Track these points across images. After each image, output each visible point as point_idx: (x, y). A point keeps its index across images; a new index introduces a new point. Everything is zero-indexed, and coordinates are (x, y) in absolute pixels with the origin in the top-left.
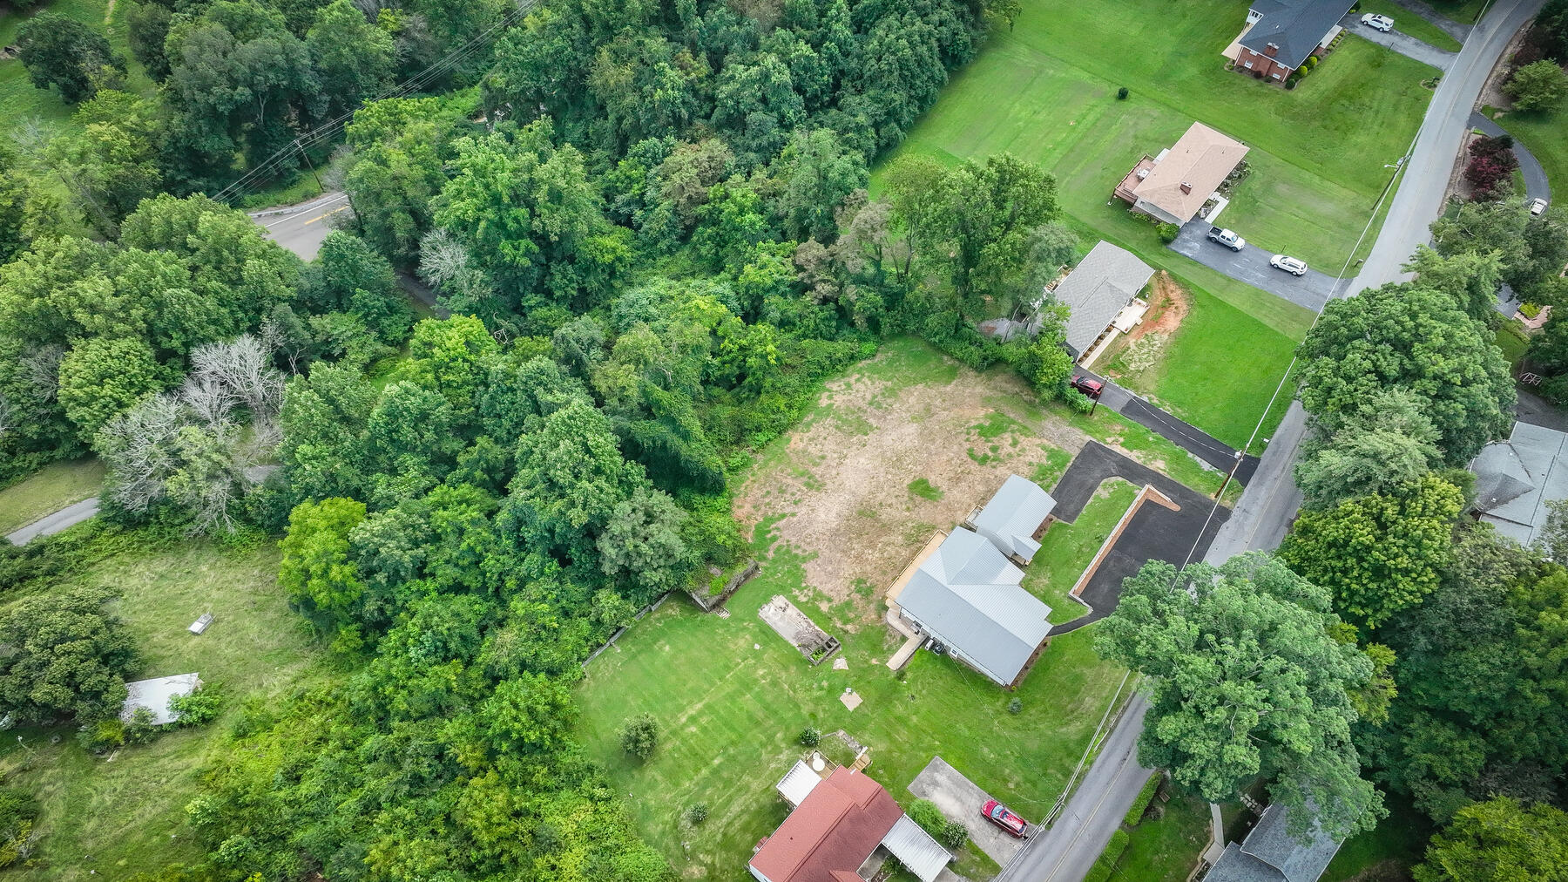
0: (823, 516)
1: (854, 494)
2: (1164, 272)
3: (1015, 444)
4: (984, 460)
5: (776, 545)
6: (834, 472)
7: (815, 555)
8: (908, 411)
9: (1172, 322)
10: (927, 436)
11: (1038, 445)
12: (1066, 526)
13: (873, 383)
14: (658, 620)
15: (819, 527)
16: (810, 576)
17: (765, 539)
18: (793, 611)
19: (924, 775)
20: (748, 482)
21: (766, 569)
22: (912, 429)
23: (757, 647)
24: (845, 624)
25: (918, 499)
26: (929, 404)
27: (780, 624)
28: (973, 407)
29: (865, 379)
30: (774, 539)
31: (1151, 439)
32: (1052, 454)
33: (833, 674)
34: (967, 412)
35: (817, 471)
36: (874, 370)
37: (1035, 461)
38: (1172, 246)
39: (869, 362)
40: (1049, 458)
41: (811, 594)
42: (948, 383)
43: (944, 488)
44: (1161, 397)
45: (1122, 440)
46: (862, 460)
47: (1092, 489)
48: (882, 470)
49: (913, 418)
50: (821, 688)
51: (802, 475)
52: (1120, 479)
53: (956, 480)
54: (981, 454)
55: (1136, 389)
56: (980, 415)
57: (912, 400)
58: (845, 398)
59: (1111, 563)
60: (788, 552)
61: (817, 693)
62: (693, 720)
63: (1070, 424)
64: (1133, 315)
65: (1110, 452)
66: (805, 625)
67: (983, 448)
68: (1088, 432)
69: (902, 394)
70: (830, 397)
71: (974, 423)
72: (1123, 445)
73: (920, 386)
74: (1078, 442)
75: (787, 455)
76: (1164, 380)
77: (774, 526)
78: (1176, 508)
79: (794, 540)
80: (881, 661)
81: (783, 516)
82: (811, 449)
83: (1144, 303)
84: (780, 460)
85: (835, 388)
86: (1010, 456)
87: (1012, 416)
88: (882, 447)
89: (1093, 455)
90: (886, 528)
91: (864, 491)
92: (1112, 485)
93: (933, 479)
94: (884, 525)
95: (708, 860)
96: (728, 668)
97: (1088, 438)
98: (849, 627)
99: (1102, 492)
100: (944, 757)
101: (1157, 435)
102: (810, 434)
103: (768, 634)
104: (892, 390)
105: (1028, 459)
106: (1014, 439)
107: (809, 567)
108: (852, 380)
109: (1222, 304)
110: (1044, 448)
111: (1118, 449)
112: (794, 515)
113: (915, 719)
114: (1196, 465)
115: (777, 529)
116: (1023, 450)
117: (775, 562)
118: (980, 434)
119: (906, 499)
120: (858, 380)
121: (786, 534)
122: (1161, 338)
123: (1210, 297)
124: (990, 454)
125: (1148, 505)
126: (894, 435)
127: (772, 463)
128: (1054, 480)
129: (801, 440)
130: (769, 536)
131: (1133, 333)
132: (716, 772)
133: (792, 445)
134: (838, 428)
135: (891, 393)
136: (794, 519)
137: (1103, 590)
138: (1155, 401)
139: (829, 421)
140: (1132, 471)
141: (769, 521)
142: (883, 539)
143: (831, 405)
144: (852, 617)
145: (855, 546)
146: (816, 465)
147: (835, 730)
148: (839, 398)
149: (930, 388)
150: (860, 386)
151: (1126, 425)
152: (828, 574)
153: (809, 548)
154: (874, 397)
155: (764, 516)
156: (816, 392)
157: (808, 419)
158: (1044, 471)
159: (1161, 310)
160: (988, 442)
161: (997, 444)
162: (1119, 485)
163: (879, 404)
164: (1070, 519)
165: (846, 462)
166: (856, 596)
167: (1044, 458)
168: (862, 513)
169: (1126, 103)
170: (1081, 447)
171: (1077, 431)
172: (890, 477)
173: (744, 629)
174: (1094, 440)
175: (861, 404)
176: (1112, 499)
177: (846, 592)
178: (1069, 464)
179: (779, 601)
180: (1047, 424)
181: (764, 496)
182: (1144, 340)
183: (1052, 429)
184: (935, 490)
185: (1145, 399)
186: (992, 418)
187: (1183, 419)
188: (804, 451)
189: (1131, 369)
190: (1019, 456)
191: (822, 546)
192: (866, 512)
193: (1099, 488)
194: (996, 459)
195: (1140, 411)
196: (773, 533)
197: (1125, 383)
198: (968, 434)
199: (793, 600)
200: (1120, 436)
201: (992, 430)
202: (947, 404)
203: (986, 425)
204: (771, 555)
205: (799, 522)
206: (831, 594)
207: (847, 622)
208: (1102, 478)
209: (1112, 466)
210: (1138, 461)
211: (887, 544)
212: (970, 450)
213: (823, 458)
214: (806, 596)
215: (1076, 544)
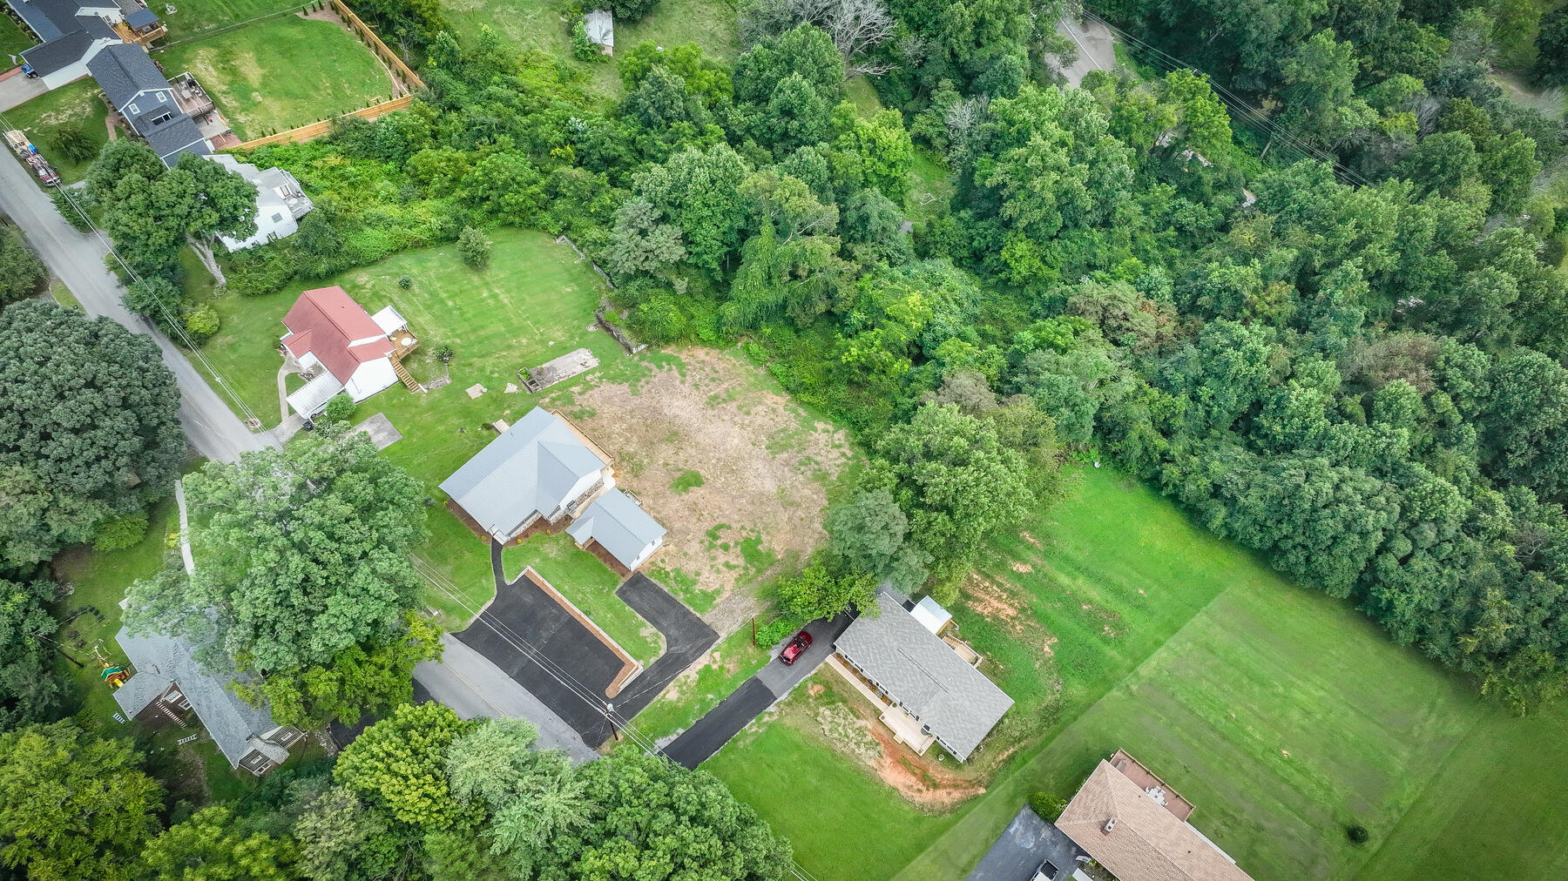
0: (676, 404)
1: (699, 430)
2: (982, 791)
3: (727, 565)
4: (713, 535)
5: (653, 366)
6: (726, 418)
7: (635, 393)
8: (792, 487)
9: (894, 777)
10: (760, 499)
11: (722, 586)
12: (614, 585)
13: (838, 466)
14: (599, 288)
15: (665, 400)
16: (613, 386)
17: (661, 361)
18: (580, 369)
19: (389, 425)
20: (734, 361)
21: (630, 360)
22: (770, 486)
23: (551, 343)
25: (678, 474)
26: (798, 506)
27: (569, 360)
28: (788, 542)
29: (843, 460)
30: (661, 367)
31: (710, 696)
32: (709, 597)
33: (503, 382)
34: (782, 536)
35: (732, 406)
36: (856, 469)
37: (702, 579)
38: (1026, 811)
40: (704, 593)
41: (592, 383)
43: (685, 497)
44: (771, 726)
45: (715, 667)
46: (736, 441)
47: (655, 623)
48: (723, 456)
49: (783, 490)
50: (492, 373)
51: (730, 396)
52: (662, 652)
53: (693, 509)
54: (720, 534)
55: (789, 704)
56: (775, 546)
57: (807, 492)
58: (822, 441)
59: (554, 611)
60: (644, 375)
61: (489, 370)
62: (495, 296)
63: (745, 623)
64: (908, 733)
65: (701, 651)
66: (562, 375)
67: (725, 537)
68: (729, 639)
69: (816, 485)
70: (826, 431)
71: (764, 537)
72: (707, 668)
73: (825, 503)
74: (719, 624)
75: (760, 391)
76: (797, 738)
77: (674, 368)
78: (610, 693)
79: (655, 380)
80: (506, 416)
81: (683, 375)
82: (760, 408)
83: (925, 748)
84: (754, 384)
85: (836, 436)
86: (714, 559)
87: (769, 572)
88: (751, 459)
89: (696, 636)
90: (649, 444)
91: (700, 438)
92: (655, 642)
93: (696, 493)
94: (652, 443)
95: (368, 286)
96: (536, 322)
97: (723, 635)
98: (547, 400)
99: (648, 630)
100: (400, 442)
101: (716, 704)
102: (781, 409)
103: (563, 350)
104: (825, 479)
105: (705, 574)
106: (735, 567)
107: (625, 388)
108: (845, 451)
109: (920, 848)
110: (718, 592)
111: (702, 661)
112: (682, 382)
113: (441, 428)
114: (665, 734)
115: (670, 370)
116: (718, 571)
117: (637, 366)
118: (747, 540)
119: (681, 466)
120: (844, 454)
121: (662, 375)
122: (869, 759)
123: (935, 835)
124: (719, 542)
125: (617, 665)
126: (763, 471)
127: (752, 379)
128: (674, 591)
129: (776, 403)
130: (665, 364)
131: (881, 730)
132: (442, 302)
133: (770, 396)
134: (783, 430)
135: (821, 477)
136: (678, 383)
137: (528, 599)
138: (766, 719)
139: (794, 425)
140: (670, 666)
141: (681, 366)
142: (635, 439)
143: (816, 431)
144: (558, 403)
145: (634, 421)
146: (740, 408)
147: (452, 377)
148: (823, 438)
149: (821, 510)
150: (835, 453)
151: (735, 678)
152: (611, 398)
153: (644, 390)
154: (817, 463)
155: (689, 364)
156: (835, 421)
157: (801, 411)
158: (686, 583)
159: (917, 771)
160: (737, 544)
161: (731, 551)
162: (655, 652)
163: (806, 465)
164: (621, 593)
165: (737, 429)
166: (577, 409)
167: (704, 588)
168: (676, 434)
169: (1341, 837)
170: (713, 627)
171: (735, 628)
172: (714, 461)
173: (572, 337)
174: (719, 641)
175: (810, 452)
176: (638, 637)
177: (585, 404)
178: (691, 610)
179: (593, 363)
180: (751, 601)
181: (713, 368)
182: (869, 738)
183: (742, 605)
184: (686, 490)
185: (772, 708)
186: (769, 555)
187: (735, 741)
188: (760, 403)
189: (822, 709)
190: (712, 567)
191: (646, 401)
192: (675, 435)
193: (654, 630)
194: (712, 546)
195: (755, 697)
196: (667, 367)
197: (799, 696)
198: (752, 531)
199: (593, 371)
200: (721, 668)
201: (751, 551)
202: (797, 521)
203: (760, 547)
204: (645, 364)
205: (674, 386)
206: (587, 396)
207: (554, 400)
208: (667, 636)
209: (681, 649)
210: (681, 675)
211: (628, 440)
212: (729, 528)
213: (748, 413)
214: (592, 380)
215: (588, 590)
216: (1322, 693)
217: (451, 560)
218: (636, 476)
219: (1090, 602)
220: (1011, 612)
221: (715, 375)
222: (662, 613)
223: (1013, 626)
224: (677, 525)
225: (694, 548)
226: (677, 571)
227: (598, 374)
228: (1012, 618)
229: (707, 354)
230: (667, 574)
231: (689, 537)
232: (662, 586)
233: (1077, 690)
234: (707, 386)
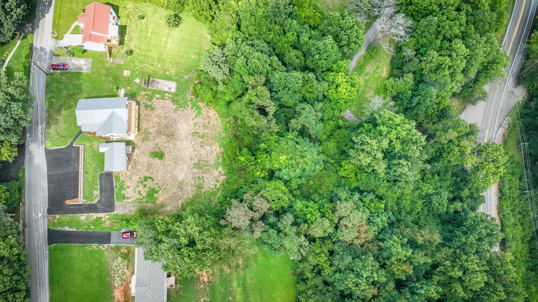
0: (183, 125)
1: (181, 140)
3: (139, 193)
4: (146, 179)
5: (190, 106)
6: (193, 143)
7: (175, 111)
8: (187, 183)
9: (117, 294)
10: (174, 178)
11: (131, 197)
13: (210, 188)
15: (182, 121)
16: (171, 103)
17: (195, 106)
18: (166, 89)
19: (90, 65)
20: (219, 124)
21: (187, 98)
22: (181, 177)
23: (168, 73)
25: (157, 150)
26: (182, 191)
27: (167, 83)
28: (166, 200)
29: (213, 187)
30: (192, 108)
31: (92, 227)
32: (124, 197)
33: (137, 76)
34: (166, 196)
35: (199, 140)
36: (214, 194)
37: (128, 190)
39: (218, 196)
40: (124, 195)
41: (165, 97)
42: (182, 204)
43: (151, 160)
44: (100, 250)
45: (103, 220)
46: (187, 153)
47: (101, 192)
48: (178, 155)
49: (184, 182)
50: (137, 70)
51: (203, 136)
52: (94, 203)
53: (149, 165)
54: (148, 180)
55: (112, 248)
56: (161, 198)
57: (189, 188)
58: (214, 175)
59: (76, 165)
60: (184, 107)
61: (137, 68)
62: (167, 42)
63: (125, 214)
64: (134, 286)
65: (104, 211)
66: (159, 87)
67: (149, 183)
68: (115, 215)
69: (195, 188)
70: (220, 173)
71: (160, 192)
72: (101, 218)
73: (191, 197)
74: (118, 208)
75: (215, 141)
76: (103, 260)
77: (196, 112)
78: (68, 202)
79: (186, 112)
80: (126, 89)
81: (196, 117)
82: (209, 148)
83: (132, 295)
84: (216, 138)
85: (221, 177)
86: (138, 187)
87: (149, 205)
88: (185, 163)
89: (109, 206)
90: (159, 133)
91: (179, 143)
92: (95, 198)
93: (157, 161)
94: (161, 133)
95: (129, 10)
96: (170, 62)
97: (115, 212)
98: (144, 93)
99: (97, 193)
100: (88, 74)
101: (91, 231)
102: (214, 154)
103: (168, 78)
104: (200, 188)
105: (130, 189)
106: (141, 194)
107: (174, 107)
108: (218, 184)
110: (128, 198)
111: (102, 215)
112: (193, 119)
113: (104, 78)
114: (70, 227)
115: (194, 112)
116: (135, 192)
117: (186, 102)
118: (154, 189)
119: (162, 148)
120: (216, 185)
121: (189, 112)
122: (117, 282)
124: (145, 183)
125: (76, 197)
126: (184, 170)
127: (217, 135)
128: (116, 187)
129: (216, 150)
130: (195, 108)
131: (129, 278)
132: (147, 32)
133: (217, 146)
134: (207, 161)
135: (200, 187)
136: (191, 118)
137: (73, 155)
138: (101, 247)
139: (212, 162)
140: (91, 208)
141: (199, 113)
142: (157, 128)
143: (217, 169)
144: (146, 97)
145: (164, 121)
146: (201, 142)
147: (125, 62)
148: (217, 174)
149: (187, 198)
150: (214, 183)
151: (105, 228)
152: (165, 107)
153: (179, 112)
154: (204, 181)
155: (202, 114)
156: (227, 171)
157: (220, 159)
158: (122, 188)
159: (127, 298)
160: (149, 188)
161: (145, 188)
162: (93, 200)
163: (199, 179)
164: (101, 175)
165: (192, 150)
166: (149, 104)
167: (125, 193)
168: (173, 135)
170: (115, 207)
171: (121, 213)
172: (174, 154)
173: (176, 76)
174: (112, 213)
175: (206, 176)
176: (92, 192)
177: (154, 103)
178: (115, 197)
179: (173, 90)
180: (134, 209)
181: (209, 121)
182: (124, 277)
183: (130, 208)
184: (154, 157)
185: (106, 245)
186: (155, 199)
187: (86, 246)
188: (210, 146)
189: (120, 258)
190: (135, 189)
191: (176, 116)
192: (171, 136)
193: (99, 194)
194: (142, 182)
195: (105, 238)
196: (194, 110)
197: (118, 249)
198: (159, 187)
199: (169, 93)
201: (152, 193)
202: (176, 195)
203: (155, 195)
204: (189, 103)
205: (189, 118)
206: (158, 101)
207: (146, 95)
208: (100, 199)
209: (100, 206)
210: (91, 214)
211: (154, 126)
212: (153, 180)
213: (202, 147)
214: (166, 96)
215: (93, 166)
217: (67, 124)
218: (143, 141)
219: (234, 298)
220: (206, 279)
221: (207, 125)
222: (105, 190)
223: (200, 285)
224: (139, 167)
225: (136, 178)
226: (123, 182)
227: (170, 96)
228: (204, 282)
229: (214, 114)
230: (120, 180)
231: (138, 174)
232: (114, 182)
234: (199, 127)
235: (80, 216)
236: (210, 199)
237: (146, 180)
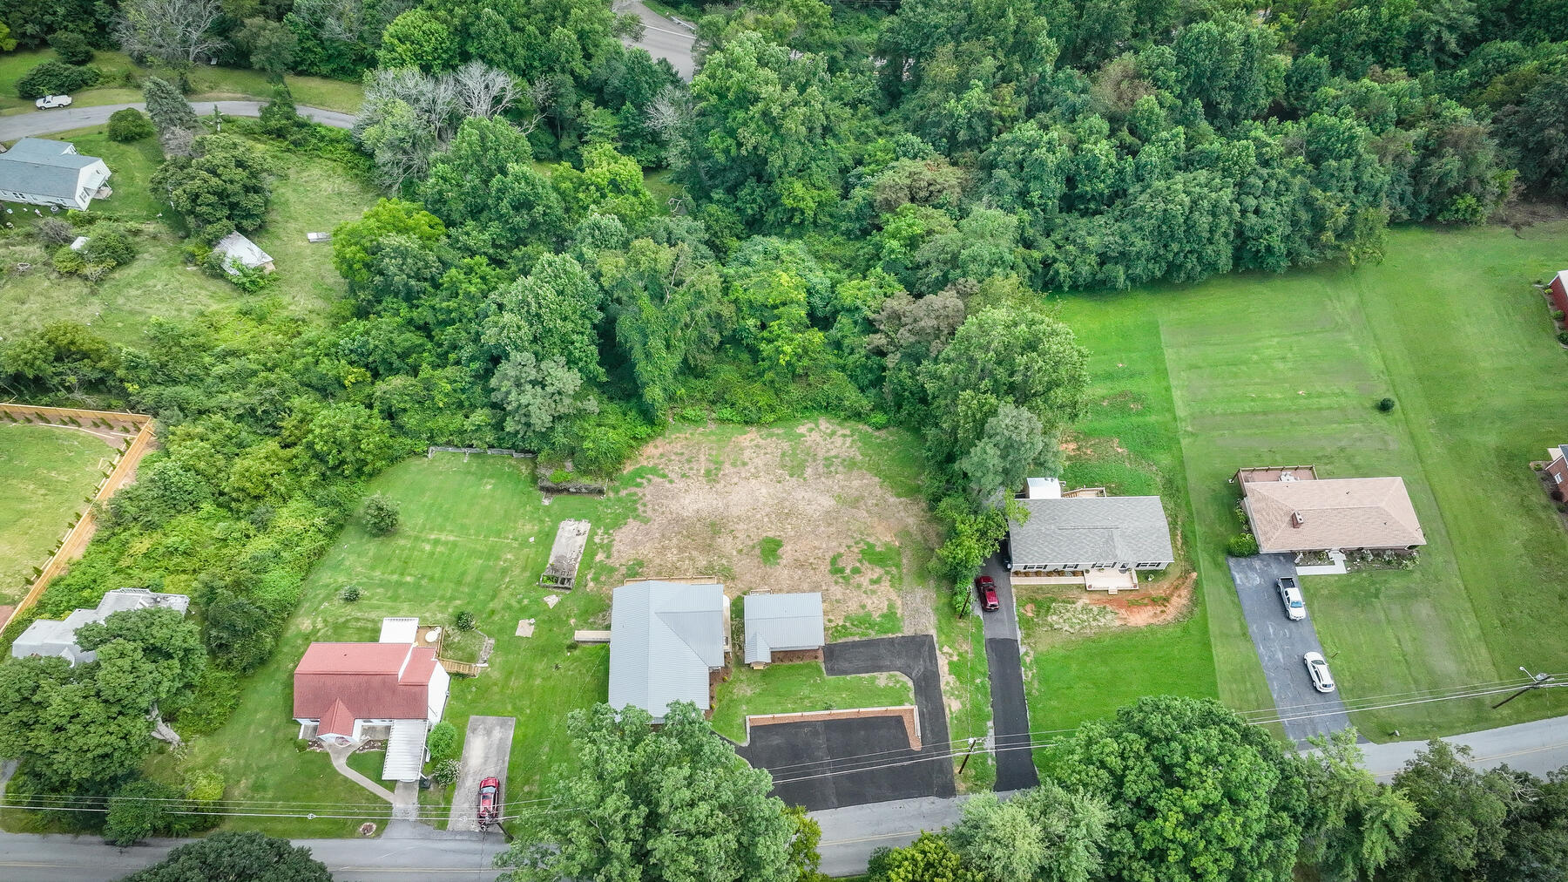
0: (687, 502)
1: (727, 507)
2: (1194, 575)
3: (873, 582)
4: (837, 571)
5: (634, 490)
6: (736, 480)
7: (646, 521)
8: (843, 488)
9: (1141, 618)
10: (830, 517)
11: (889, 600)
12: (819, 670)
13: (851, 447)
14: (510, 466)
15: (674, 506)
16: (623, 530)
17: (634, 480)
18: (582, 540)
19: (491, 720)
20: (682, 436)
21: (609, 499)
22: (827, 502)
23: (532, 539)
24: (592, 580)
25: (757, 551)
26: (863, 497)
27: (563, 540)
28: (889, 529)
29: (849, 440)
30: (639, 485)
31: (978, 681)
32: (890, 615)
33: (538, 601)
34: (880, 529)
35: (727, 468)
36: (865, 439)
37: (870, 607)
38: (1232, 562)
39: (870, 430)
40: (883, 616)
41: (606, 541)
42: (899, 495)
43: (783, 562)
44: (1036, 661)
45: (955, 658)
46: (764, 491)
47: (880, 669)
48: (768, 509)
49: (839, 496)
50: (519, 602)
51: (716, 463)
52: (910, 684)
53: (800, 565)
54: (841, 564)
55: (1028, 636)
56: (884, 537)
57: (856, 483)
58: (819, 439)
59: (806, 730)
60: (635, 502)
61: (514, 603)
62: (437, 542)
63: (936, 610)
64: (1115, 581)
65: (933, 658)
66: (574, 557)
67: (848, 564)
68: (940, 629)
69: (855, 473)
70: (811, 430)
71: (871, 540)
72: (951, 664)
73: (876, 480)
74: (921, 628)
75: (729, 441)
76: (1061, 652)
77: (651, 477)
78: (916, 745)
79: (649, 497)
80: (576, 625)
81: (664, 476)
82: (747, 453)
83: (1136, 581)
84: (719, 440)
85: (822, 427)
86: (859, 586)
87: (904, 561)
88: (790, 494)
89: (917, 650)
90: (707, 548)
91: (735, 511)
92: (898, 682)
93: (787, 551)
94: (709, 546)
95: (320, 625)
96: (498, 534)
97: (933, 632)
98: (591, 584)
99: (882, 679)
100: (518, 724)
101: (988, 683)
102: (762, 442)
103: (548, 538)
104: (855, 464)
105: (868, 603)
106: (880, 578)
107: (632, 524)
108: (841, 432)
109: (1207, 645)
110: (891, 606)
111: (942, 663)
112: (671, 482)
113: (538, 681)
114: (984, 736)
115: (649, 481)
117: (619, 500)
118: (862, 552)
119: (751, 543)
120: (844, 436)
121: (648, 491)
122: (1112, 621)
123: (1205, 631)
124: (848, 571)
125: (898, 721)
126: (809, 495)
127: (713, 438)
128: (863, 635)
129: (752, 440)
130: (639, 480)
131: (1097, 596)
132: (400, 584)
133: (741, 438)
134: (783, 455)
135: (851, 465)
136: (668, 485)
137: (776, 740)
138: (1028, 660)
139: (786, 445)
140: (927, 687)
141: (654, 471)
142: (695, 553)
143: (803, 436)
144: (603, 579)
145: (675, 540)
146: (734, 465)
147: (490, 635)
148: (815, 436)
149: (881, 487)
150: (839, 441)
151: (978, 655)
152: (634, 540)
153: (650, 513)
154: (836, 457)
155: (656, 465)
156: (807, 418)
157: (776, 431)
158: (865, 621)
159: (1146, 601)
160: (860, 561)
161: (863, 570)
162: (907, 689)
163: (832, 465)
164: (831, 671)
165: (752, 481)
166: (624, 570)
167: (880, 612)
168: (713, 525)
169: (1378, 415)
170: (919, 632)
171: (933, 619)
172: (766, 519)
173: (542, 521)
174: (935, 639)
175: (821, 454)
176: (882, 690)
177: (623, 561)
178: (890, 635)
179: (585, 526)
180: (920, 592)
181: (676, 454)
182: (1095, 609)
183: (918, 600)
184: (777, 557)
185: (1022, 650)
186: (889, 549)
187: (1029, 694)
188: (742, 449)
189: (1049, 619)
190: (865, 592)
191: (659, 520)
192: (716, 527)
193: (885, 674)
194: (846, 579)
195: (1004, 654)
196: (644, 481)
197: (1026, 623)
198: (856, 543)
199: (592, 534)
200: (960, 655)
201: (877, 558)
202: (875, 509)
203: (878, 549)
204: (623, 493)
205: (668, 490)
206: (615, 555)
207: (596, 579)
208: (899, 670)
209: (919, 669)
210: (943, 686)
211: (691, 559)
212: (840, 555)
213: (744, 464)
214: (602, 539)
215: (807, 692)
216: (1276, 340)
218: (733, 579)
219: (1104, 398)
220: (1072, 446)
221: (685, 457)
222: (875, 658)
223: (1085, 454)
225: (837, 591)
226: (848, 618)
228: (1078, 449)
229: (656, 447)
230: (844, 627)
231: (824, 587)
232: (850, 639)
233: (1165, 459)
234: (691, 469)
235: (951, 713)
236: (879, 446)
237: (842, 571)
